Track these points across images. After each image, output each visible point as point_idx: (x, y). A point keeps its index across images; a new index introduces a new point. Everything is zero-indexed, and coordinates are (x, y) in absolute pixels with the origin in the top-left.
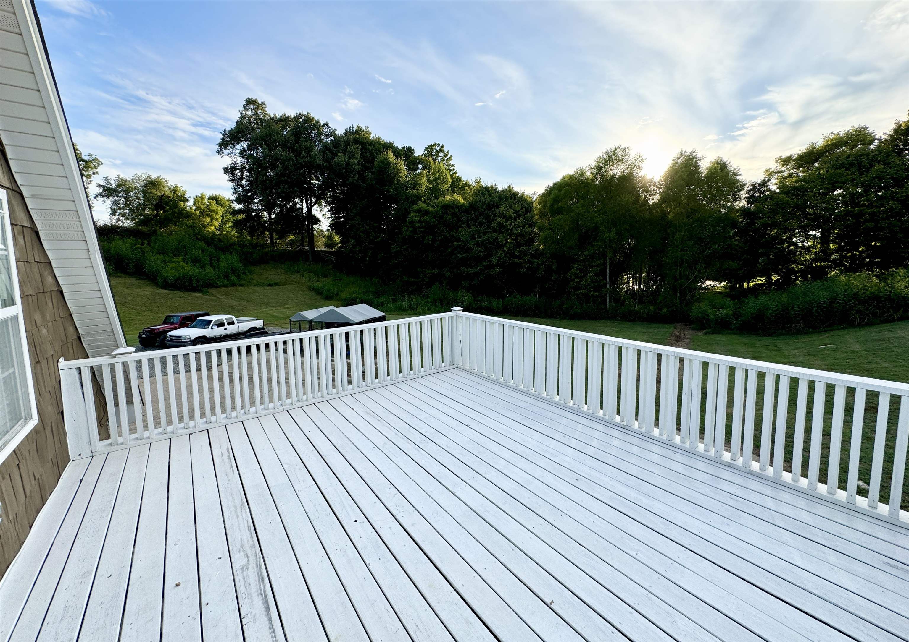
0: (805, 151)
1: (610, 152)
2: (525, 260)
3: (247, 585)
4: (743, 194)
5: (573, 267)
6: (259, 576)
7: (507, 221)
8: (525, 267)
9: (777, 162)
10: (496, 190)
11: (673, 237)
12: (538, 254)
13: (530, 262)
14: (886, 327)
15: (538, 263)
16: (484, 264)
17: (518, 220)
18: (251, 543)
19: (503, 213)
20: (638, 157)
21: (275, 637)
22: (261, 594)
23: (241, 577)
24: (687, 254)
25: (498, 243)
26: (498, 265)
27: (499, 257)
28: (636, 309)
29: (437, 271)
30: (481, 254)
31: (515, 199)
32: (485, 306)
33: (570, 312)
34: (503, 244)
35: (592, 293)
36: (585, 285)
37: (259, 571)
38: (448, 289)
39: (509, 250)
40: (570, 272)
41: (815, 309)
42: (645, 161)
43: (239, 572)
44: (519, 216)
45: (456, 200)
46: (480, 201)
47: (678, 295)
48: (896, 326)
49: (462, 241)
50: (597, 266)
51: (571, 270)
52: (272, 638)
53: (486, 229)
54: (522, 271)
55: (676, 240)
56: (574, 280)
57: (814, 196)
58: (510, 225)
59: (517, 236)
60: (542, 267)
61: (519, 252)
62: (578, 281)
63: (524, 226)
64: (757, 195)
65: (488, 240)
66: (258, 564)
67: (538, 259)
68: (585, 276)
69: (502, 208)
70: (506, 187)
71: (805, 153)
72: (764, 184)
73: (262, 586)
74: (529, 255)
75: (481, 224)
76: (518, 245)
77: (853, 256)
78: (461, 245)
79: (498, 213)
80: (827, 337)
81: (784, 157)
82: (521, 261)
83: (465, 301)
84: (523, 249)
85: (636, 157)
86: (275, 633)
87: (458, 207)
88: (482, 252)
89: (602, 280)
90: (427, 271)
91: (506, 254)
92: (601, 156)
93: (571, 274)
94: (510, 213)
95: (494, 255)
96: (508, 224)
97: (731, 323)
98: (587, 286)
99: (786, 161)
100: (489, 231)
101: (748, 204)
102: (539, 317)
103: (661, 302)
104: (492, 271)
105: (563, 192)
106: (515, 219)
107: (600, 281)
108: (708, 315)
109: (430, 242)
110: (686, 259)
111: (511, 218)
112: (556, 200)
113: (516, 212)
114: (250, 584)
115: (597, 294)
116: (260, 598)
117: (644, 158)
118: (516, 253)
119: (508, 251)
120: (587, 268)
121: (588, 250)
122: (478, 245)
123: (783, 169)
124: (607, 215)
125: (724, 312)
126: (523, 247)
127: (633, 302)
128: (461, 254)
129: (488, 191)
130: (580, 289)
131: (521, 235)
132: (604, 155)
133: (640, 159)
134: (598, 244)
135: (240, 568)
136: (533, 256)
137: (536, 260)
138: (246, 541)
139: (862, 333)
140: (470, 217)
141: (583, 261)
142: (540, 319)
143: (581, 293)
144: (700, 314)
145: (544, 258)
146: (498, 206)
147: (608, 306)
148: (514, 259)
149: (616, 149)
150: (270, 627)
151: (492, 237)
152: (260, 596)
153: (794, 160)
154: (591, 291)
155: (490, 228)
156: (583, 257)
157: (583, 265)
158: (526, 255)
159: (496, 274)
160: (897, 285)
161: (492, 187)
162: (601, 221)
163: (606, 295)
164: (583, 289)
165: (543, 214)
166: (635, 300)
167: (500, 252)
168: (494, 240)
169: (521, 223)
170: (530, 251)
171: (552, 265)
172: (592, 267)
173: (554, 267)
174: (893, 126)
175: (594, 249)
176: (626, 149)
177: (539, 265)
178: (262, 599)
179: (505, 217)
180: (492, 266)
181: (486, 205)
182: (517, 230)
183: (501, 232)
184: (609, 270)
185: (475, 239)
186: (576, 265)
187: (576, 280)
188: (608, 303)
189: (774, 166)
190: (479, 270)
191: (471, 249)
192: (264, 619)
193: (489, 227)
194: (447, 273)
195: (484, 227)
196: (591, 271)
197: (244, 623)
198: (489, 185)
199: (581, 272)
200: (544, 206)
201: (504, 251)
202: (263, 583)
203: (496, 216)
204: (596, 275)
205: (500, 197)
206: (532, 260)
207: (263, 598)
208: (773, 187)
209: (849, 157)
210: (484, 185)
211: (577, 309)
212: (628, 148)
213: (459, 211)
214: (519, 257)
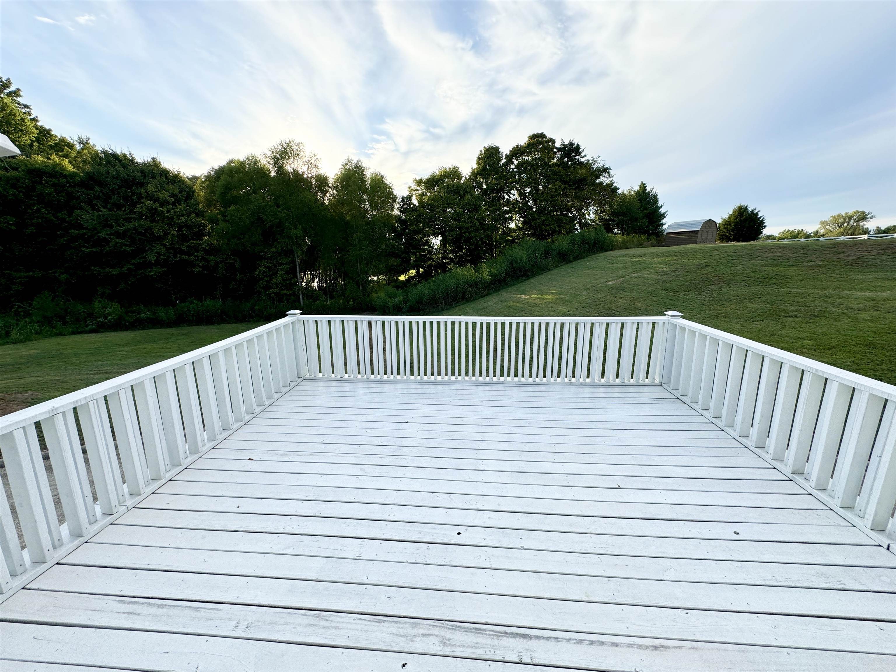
0: (429, 177)
1: (284, 143)
2: (198, 257)
3: (476, 646)
4: (397, 206)
5: (260, 266)
6: (472, 632)
7: (162, 205)
8: (199, 266)
9: (414, 182)
10: (132, 161)
11: (352, 237)
12: (212, 250)
13: (203, 258)
14: (482, 300)
15: (215, 260)
16: (134, 261)
17: (178, 206)
18: (407, 625)
19: (154, 196)
20: (313, 156)
21: (562, 639)
22: (500, 636)
23: (459, 649)
24: (365, 252)
25: (153, 234)
26: (157, 263)
27: (159, 253)
28: (328, 303)
29: (38, 274)
30: (128, 249)
31: (167, 177)
32: (148, 318)
33: (264, 314)
34: (160, 236)
35: (285, 292)
36: (276, 283)
37: (463, 630)
38: (69, 301)
39: (172, 244)
40: (258, 270)
41: (449, 292)
42: (320, 160)
43: (446, 649)
44: (178, 201)
45: (56, 165)
46: (108, 173)
47: (361, 289)
48: (487, 298)
49: (86, 228)
50: (286, 264)
51: (258, 268)
52: (561, 641)
53: (127, 214)
54: (196, 270)
55: (355, 240)
56: (262, 279)
57: (440, 212)
58: (168, 211)
59: (181, 228)
60: (222, 265)
61: (187, 246)
62: (268, 280)
63: (189, 215)
64: (405, 206)
65: (135, 229)
66: (452, 627)
67: (215, 255)
68: (275, 274)
69: (151, 188)
70: (148, 159)
71: (430, 178)
72: (409, 198)
73: (488, 632)
74: (202, 251)
75: (119, 207)
76: (183, 238)
77: (460, 255)
78: (85, 234)
79: (144, 194)
80: (458, 311)
81: (417, 179)
82: (192, 258)
83: (109, 314)
84: (193, 243)
85: (311, 155)
86: (557, 638)
87: (65, 176)
88: (126, 245)
89: (293, 278)
90: (15, 274)
91: (168, 249)
92: (276, 146)
93: (259, 272)
94: (164, 195)
95: (148, 250)
96: (164, 210)
97: (403, 308)
98: (278, 284)
99: (419, 182)
100: (134, 218)
101: (400, 213)
102: (228, 323)
103: (348, 296)
104: (150, 272)
105: (235, 179)
106: (174, 204)
107: (291, 279)
108: (387, 304)
109: (13, 228)
110: (365, 257)
111: (168, 203)
112: (228, 188)
113: (173, 195)
114: (477, 643)
115: (290, 292)
116: (505, 638)
117: (318, 157)
118: (184, 248)
119: (170, 244)
120: (275, 266)
121: (275, 247)
122: (118, 235)
123: (418, 188)
124: (291, 211)
125: (397, 299)
126: (192, 241)
127: (325, 298)
128: (87, 248)
129: (120, 161)
130: (270, 288)
131: (185, 225)
132: (279, 145)
133: (315, 158)
134: (286, 241)
135: (442, 647)
136: (208, 252)
137: (212, 257)
138: (399, 630)
139: (473, 305)
140: (94, 195)
141: (270, 259)
142: (229, 325)
143: (273, 293)
144: (382, 303)
145: (222, 254)
146: (142, 185)
147: (302, 303)
148: (182, 255)
149: (290, 143)
150: (548, 640)
151: (141, 226)
152: (500, 638)
153: (424, 183)
154: (284, 290)
155: (135, 213)
156: (270, 254)
157: (271, 263)
158: (197, 251)
159: (157, 276)
160: (484, 275)
161: (124, 156)
162: (285, 217)
163: (298, 293)
164: (274, 288)
165: (209, 203)
166: (326, 295)
167: (159, 246)
168: (146, 230)
169: (185, 210)
170: (203, 246)
171: (234, 263)
172: (281, 264)
173: (237, 266)
174: (471, 171)
175: (281, 246)
176: (300, 145)
177: (217, 263)
178: (508, 637)
179: (157, 200)
180: (150, 265)
181: (122, 180)
182: (179, 219)
183: (153, 221)
184: (299, 268)
185: (111, 226)
186: (264, 263)
187: (266, 279)
188: (301, 300)
189: (414, 186)
190: (127, 270)
191: (107, 241)
192: (534, 643)
193: (132, 212)
194: (62, 276)
195: (124, 211)
196: (281, 269)
197: (529, 661)
198: (119, 152)
199: (269, 271)
200: (213, 192)
201: (165, 245)
202: (485, 630)
203: (143, 198)
204: (287, 273)
205: (142, 172)
206: (208, 257)
207: (505, 636)
208: (415, 201)
209: (453, 187)
210: (111, 152)
211: (271, 309)
212: (301, 144)
213: (68, 182)
214: (189, 254)
